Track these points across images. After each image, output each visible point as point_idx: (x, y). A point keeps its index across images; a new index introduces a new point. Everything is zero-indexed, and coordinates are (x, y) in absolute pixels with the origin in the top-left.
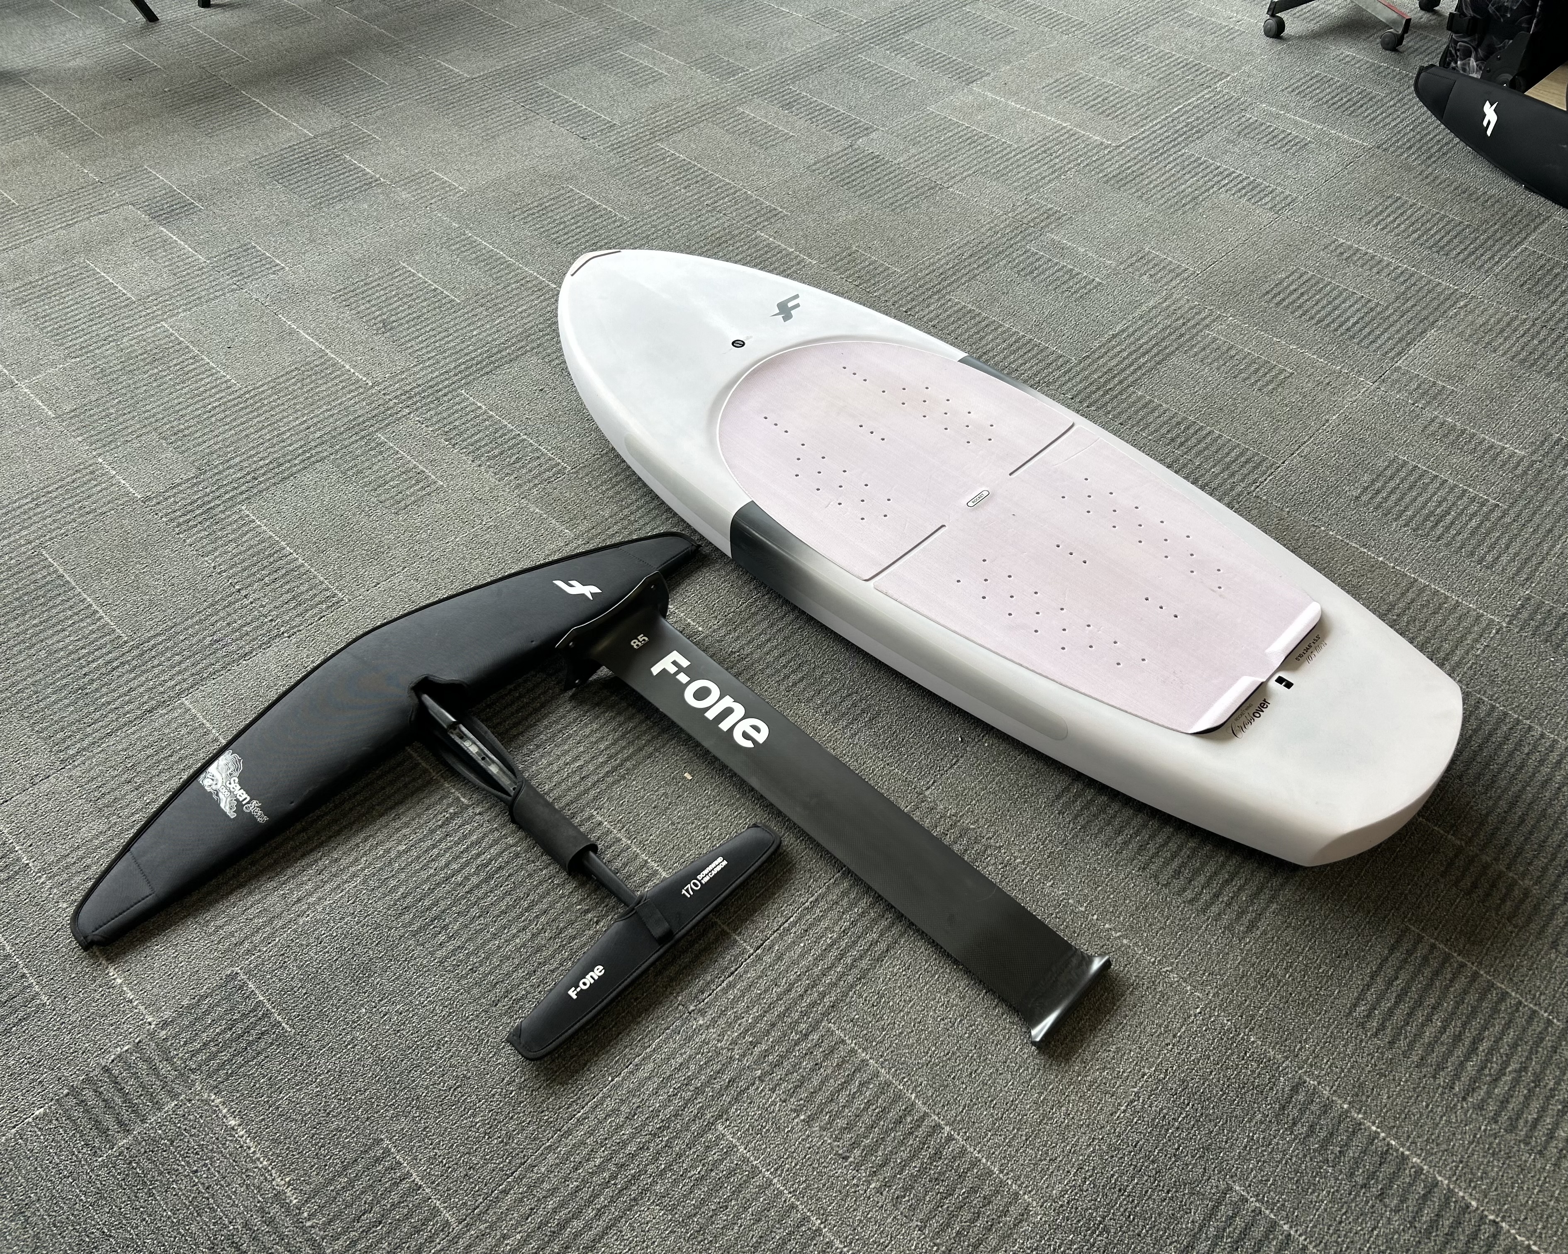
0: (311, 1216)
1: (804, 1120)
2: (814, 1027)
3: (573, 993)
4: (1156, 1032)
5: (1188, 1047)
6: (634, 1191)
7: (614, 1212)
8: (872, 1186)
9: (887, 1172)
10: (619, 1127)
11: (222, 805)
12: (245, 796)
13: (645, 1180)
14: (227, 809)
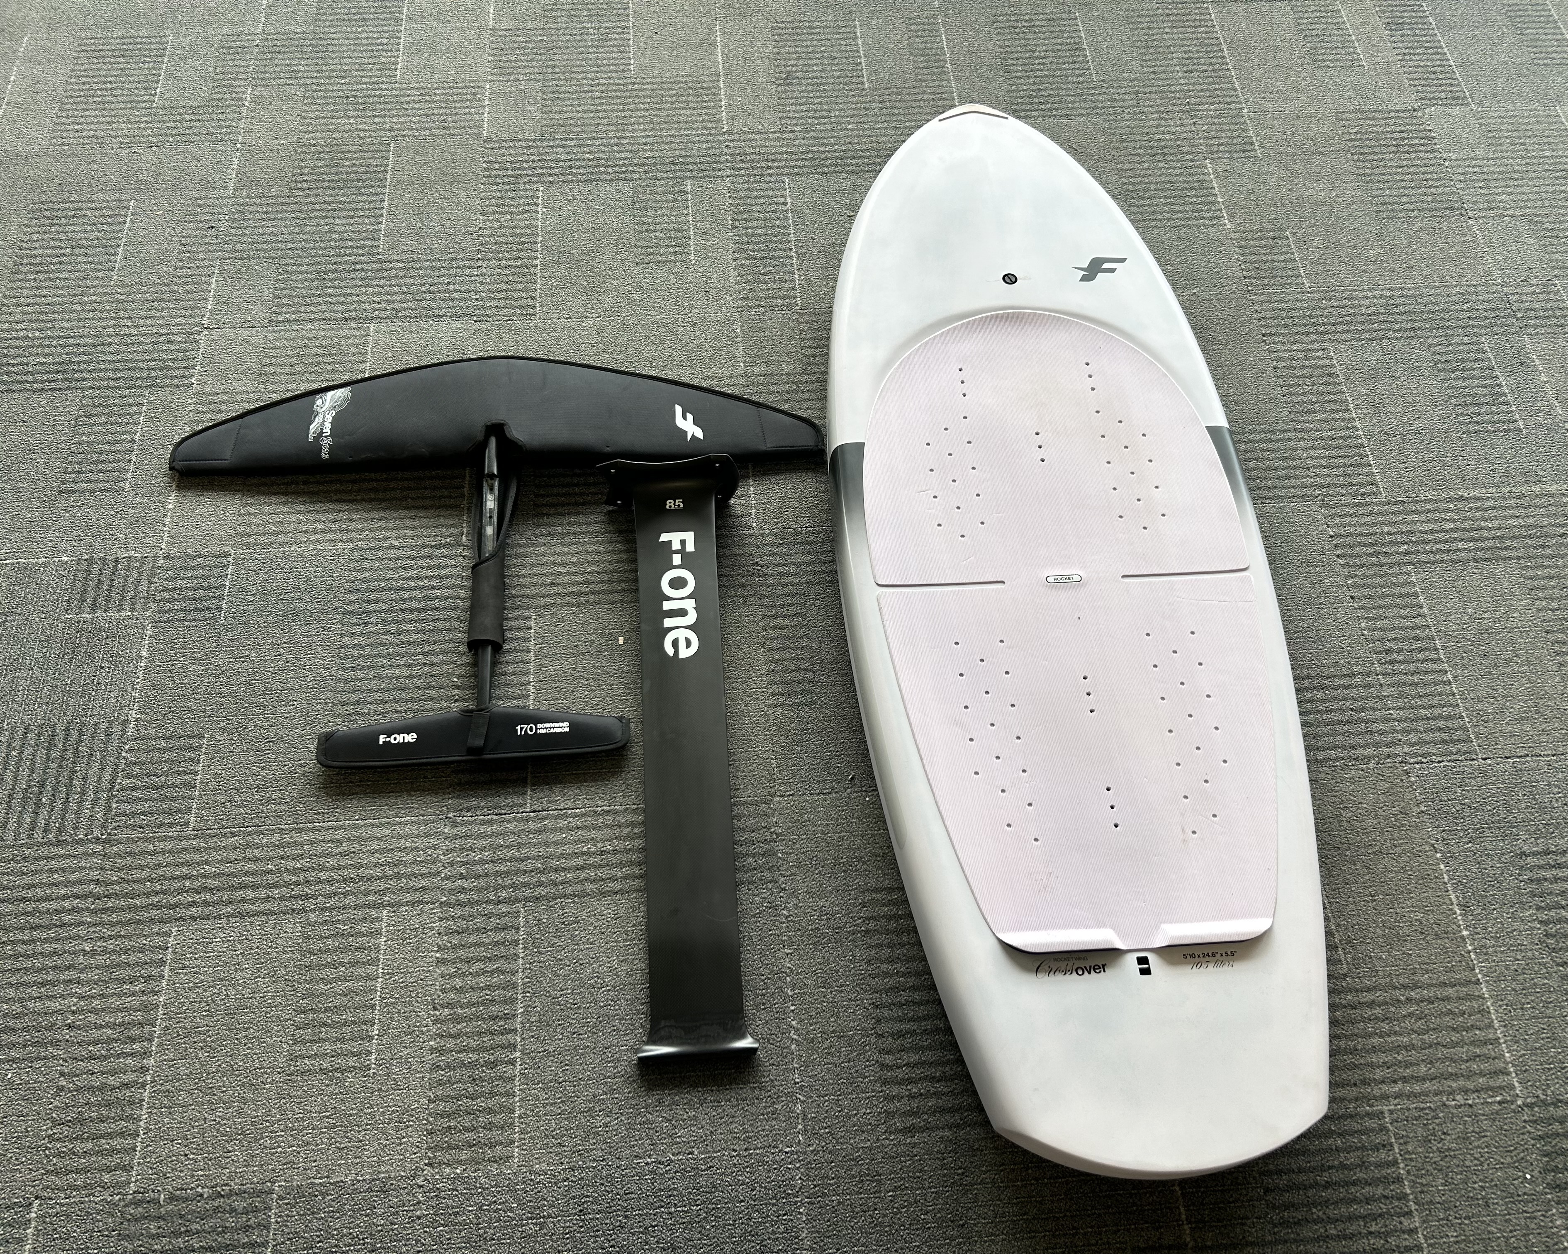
0: (129, 751)
1: (437, 958)
2: (508, 901)
3: (382, 739)
4: (737, 1133)
5: (747, 1167)
6: (298, 905)
7: (274, 906)
8: (431, 1043)
9: (450, 1043)
10: (330, 855)
11: (312, 427)
12: (328, 430)
13: (310, 904)
14: (311, 432)
